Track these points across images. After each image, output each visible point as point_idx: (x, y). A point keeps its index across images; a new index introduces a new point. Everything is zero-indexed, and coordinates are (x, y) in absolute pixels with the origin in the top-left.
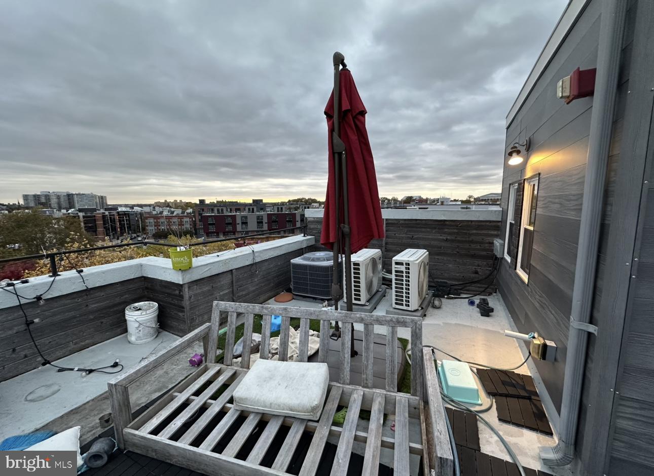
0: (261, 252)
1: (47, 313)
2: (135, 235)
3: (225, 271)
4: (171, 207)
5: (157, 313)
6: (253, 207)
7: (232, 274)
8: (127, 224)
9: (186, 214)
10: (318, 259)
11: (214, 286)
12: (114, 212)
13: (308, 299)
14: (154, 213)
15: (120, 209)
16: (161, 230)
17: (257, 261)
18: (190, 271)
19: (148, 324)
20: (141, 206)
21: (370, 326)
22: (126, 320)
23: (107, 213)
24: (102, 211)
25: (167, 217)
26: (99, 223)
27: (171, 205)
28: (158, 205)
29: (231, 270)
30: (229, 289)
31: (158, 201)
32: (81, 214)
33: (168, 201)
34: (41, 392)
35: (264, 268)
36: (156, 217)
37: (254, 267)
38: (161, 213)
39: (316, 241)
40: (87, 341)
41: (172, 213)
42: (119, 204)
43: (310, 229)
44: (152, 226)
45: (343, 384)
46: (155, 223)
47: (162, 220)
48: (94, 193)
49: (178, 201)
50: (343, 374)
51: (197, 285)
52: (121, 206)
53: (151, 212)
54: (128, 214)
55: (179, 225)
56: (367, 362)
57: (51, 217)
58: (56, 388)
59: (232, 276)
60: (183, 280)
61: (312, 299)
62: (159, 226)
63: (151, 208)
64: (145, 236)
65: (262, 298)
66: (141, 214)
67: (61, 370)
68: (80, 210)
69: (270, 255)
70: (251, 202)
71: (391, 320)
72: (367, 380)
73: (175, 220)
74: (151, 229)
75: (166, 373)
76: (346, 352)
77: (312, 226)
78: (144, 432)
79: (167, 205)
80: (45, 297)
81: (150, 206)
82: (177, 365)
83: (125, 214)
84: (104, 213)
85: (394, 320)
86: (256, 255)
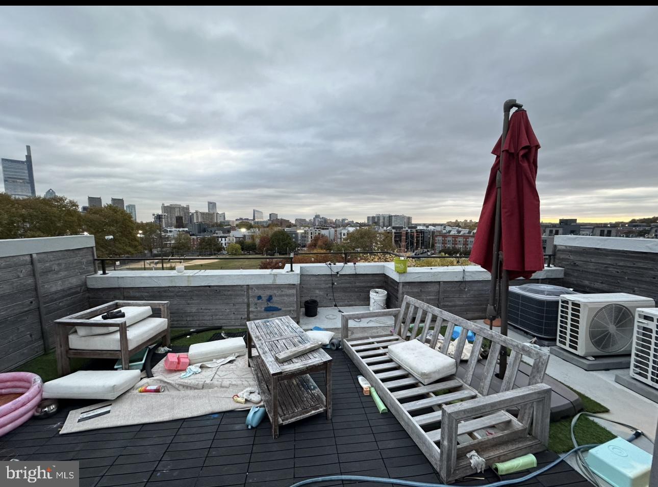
0: (473, 272)
1: (340, 282)
2: (426, 250)
3: (433, 281)
4: (460, 227)
5: (385, 298)
6: (558, 229)
7: (440, 285)
8: (421, 240)
9: (472, 234)
10: (542, 292)
11: (423, 290)
12: (414, 230)
13: (519, 331)
14: (444, 231)
15: (418, 228)
16: (447, 248)
17: (467, 280)
18: (405, 275)
19: (379, 303)
20: (434, 225)
21: (497, 344)
22: (370, 297)
23: (409, 231)
24: (407, 229)
25: (455, 237)
26: (404, 238)
27: (460, 224)
28: (450, 224)
29: (439, 282)
30: (435, 296)
31: (449, 221)
32: (394, 231)
33: (459, 221)
34: (331, 316)
35: (475, 288)
36: (444, 236)
37: (463, 285)
38: (450, 231)
39: (566, 274)
40: (353, 303)
41: (459, 232)
42: (419, 223)
43: (559, 259)
44: (439, 243)
45: (465, 382)
46: (443, 240)
47: (450, 239)
48: (405, 215)
49: (468, 221)
50: (467, 375)
51: (409, 285)
52: (420, 225)
53: (441, 231)
54: (424, 232)
55: (464, 244)
56: (488, 374)
57: (377, 232)
58: (335, 317)
59: (439, 287)
60: (399, 279)
61: (523, 333)
62: (446, 244)
63: (442, 227)
64: (433, 252)
65: (470, 315)
66: (433, 232)
67: (340, 311)
68: (394, 228)
69: (485, 277)
70: (558, 222)
71: (517, 346)
72: (483, 388)
73: (461, 239)
74: (439, 246)
75: (377, 332)
76: (473, 359)
77: (562, 256)
78: (349, 344)
79: (457, 224)
80: (340, 273)
81: (441, 225)
82: (385, 331)
83: (421, 232)
84: (407, 230)
85: (519, 346)
86: (467, 274)
